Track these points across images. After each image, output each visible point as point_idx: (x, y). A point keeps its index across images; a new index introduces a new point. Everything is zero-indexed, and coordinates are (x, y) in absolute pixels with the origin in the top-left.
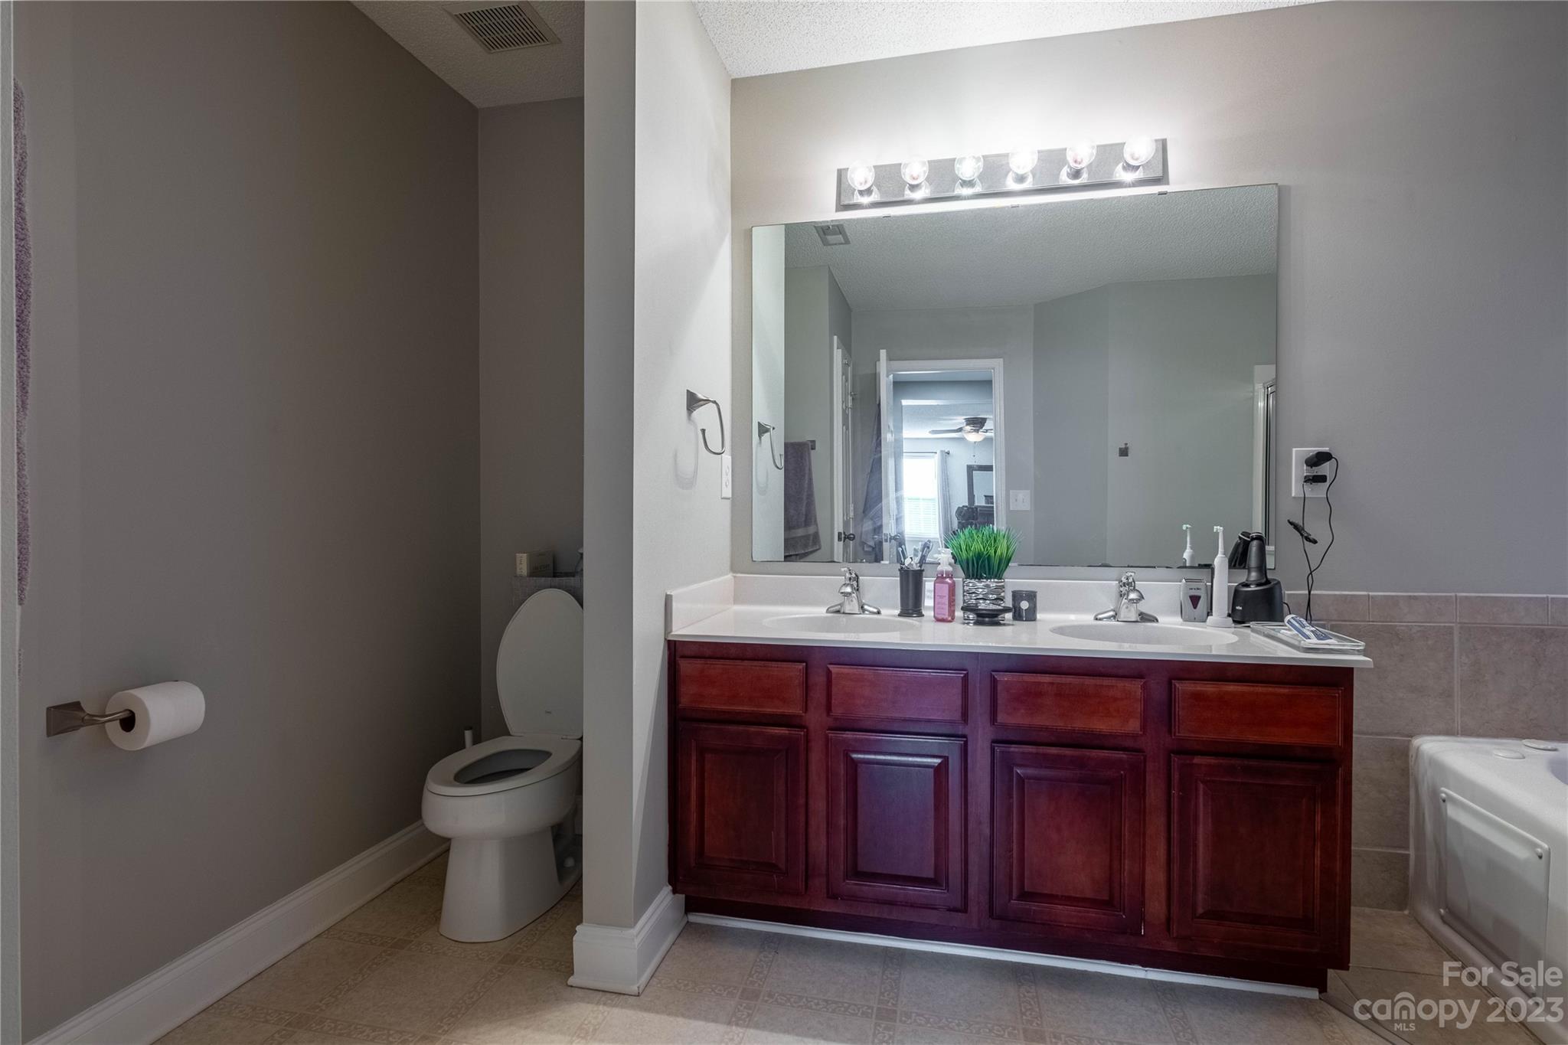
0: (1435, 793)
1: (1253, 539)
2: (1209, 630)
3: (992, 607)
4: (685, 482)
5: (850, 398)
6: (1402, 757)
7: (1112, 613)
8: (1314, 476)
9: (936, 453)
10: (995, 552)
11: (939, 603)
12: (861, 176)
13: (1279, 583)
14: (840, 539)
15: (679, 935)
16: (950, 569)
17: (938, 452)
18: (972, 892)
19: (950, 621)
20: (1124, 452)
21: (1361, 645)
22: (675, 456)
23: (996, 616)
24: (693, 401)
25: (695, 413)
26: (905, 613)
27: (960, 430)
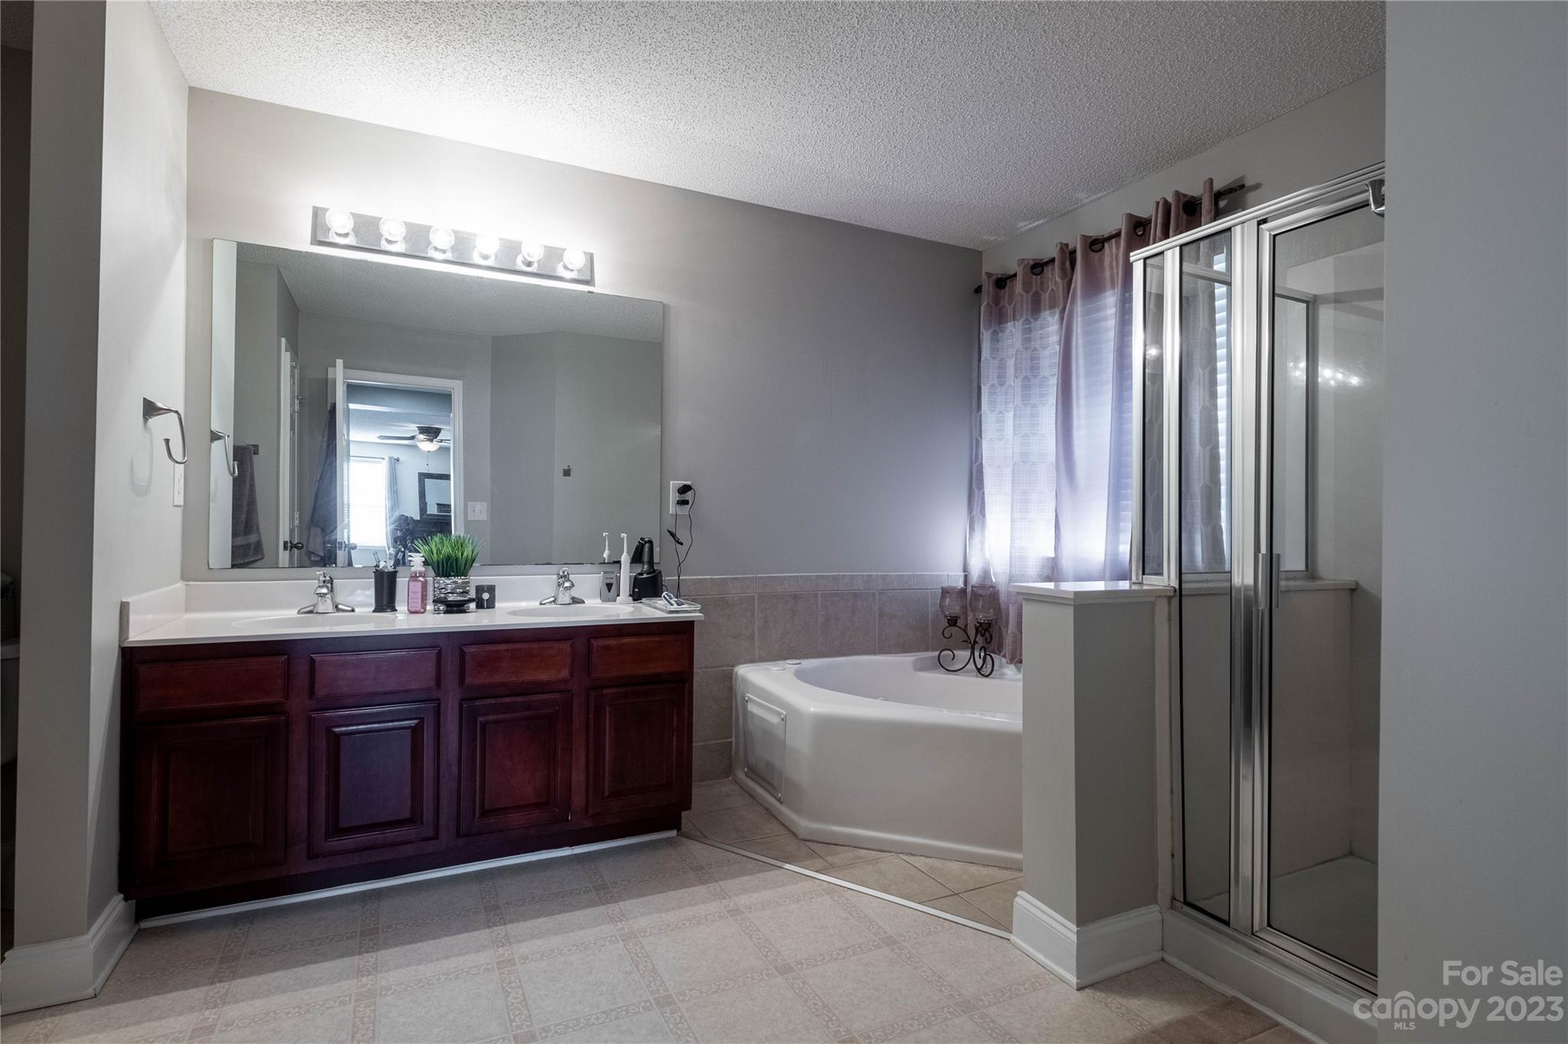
0: (743, 697)
1: (646, 542)
2: (618, 606)
3: (459, 598)
4: (140, 490)
5: (297, 402)
6: (728, 680)
7: (552, 599)
8: (682, 501)
9: (384, 459)
10: (462, 555)
11: (412, 598)
12: (339, 223)
13: (660, 572)
14: (285, 548)
15: (132, 941)
16: (423, 569)
17: (386, 458)
18: (442, 821)
19: (423, 613)
20: (567, 473)
21: (699, 607)
22: (132, 464)
23: (463, 605)
24: (150, 409)
25: (151, 421)
26: (379, 608)
27: (413, 438)
